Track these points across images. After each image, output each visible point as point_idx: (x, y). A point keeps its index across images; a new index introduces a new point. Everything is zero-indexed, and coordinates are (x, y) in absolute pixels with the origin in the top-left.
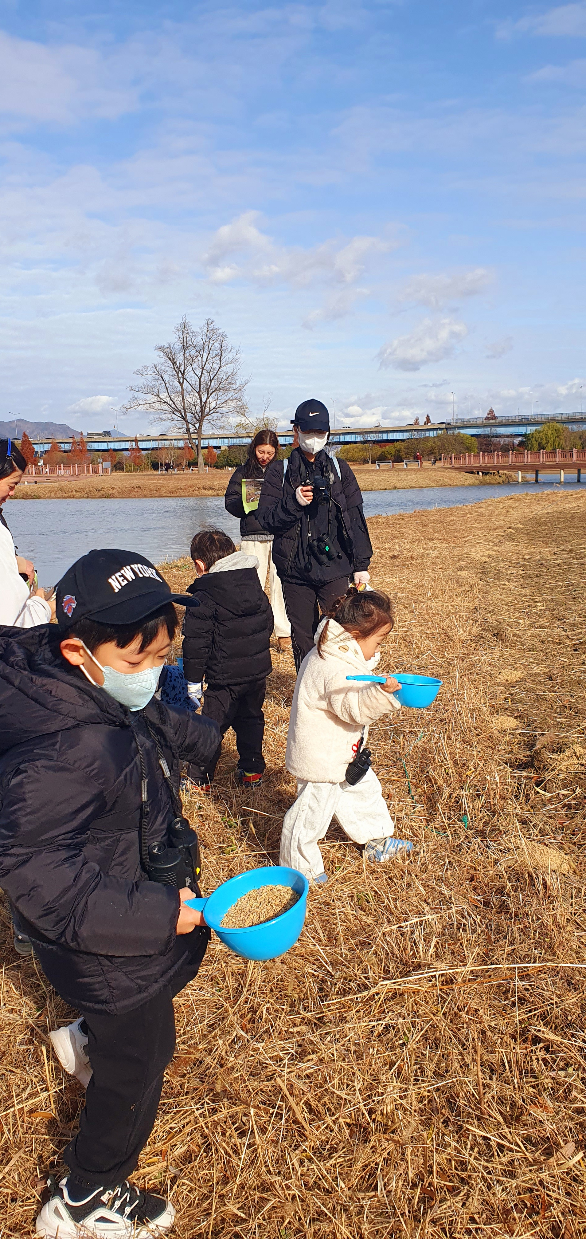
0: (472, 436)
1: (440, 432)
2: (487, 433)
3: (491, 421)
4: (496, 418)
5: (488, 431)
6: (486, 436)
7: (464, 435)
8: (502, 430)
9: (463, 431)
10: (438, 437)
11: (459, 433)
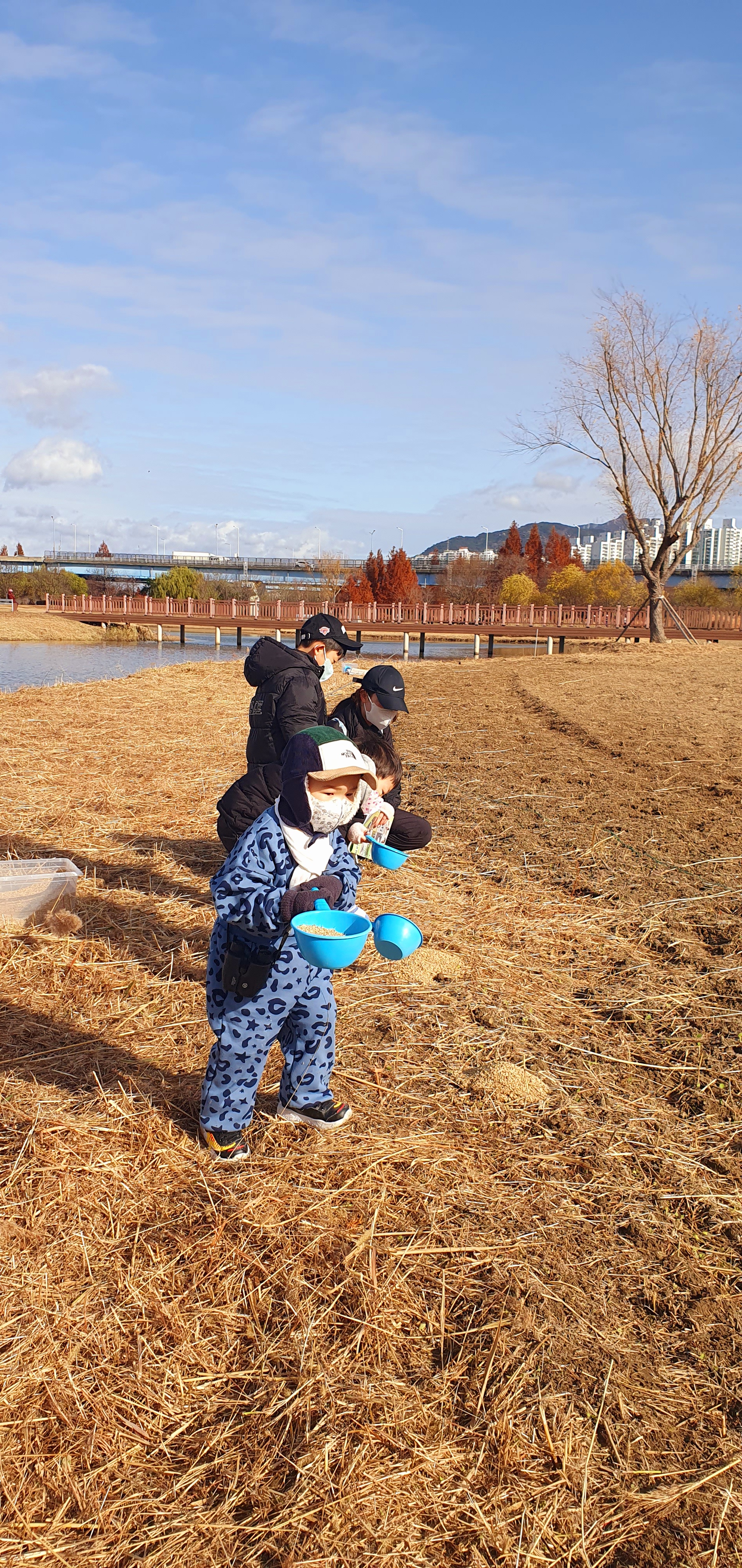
0: (80, 575)
1: (37, 567)
2: (100, 573)
3: (105, 559)
4: (109, 555)
5: (100, 571)
6: (99, 578)
7: (70, 573)
8: (119, 572)
9: (67, 569)
10: (35, 574)
11: (63, 571)
